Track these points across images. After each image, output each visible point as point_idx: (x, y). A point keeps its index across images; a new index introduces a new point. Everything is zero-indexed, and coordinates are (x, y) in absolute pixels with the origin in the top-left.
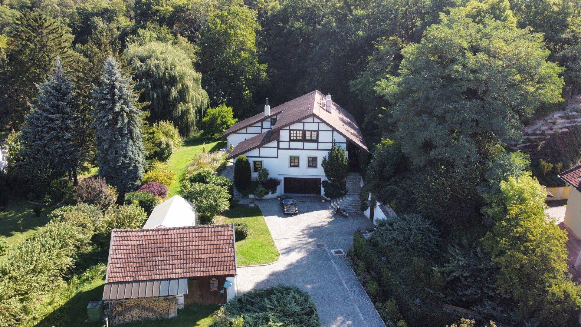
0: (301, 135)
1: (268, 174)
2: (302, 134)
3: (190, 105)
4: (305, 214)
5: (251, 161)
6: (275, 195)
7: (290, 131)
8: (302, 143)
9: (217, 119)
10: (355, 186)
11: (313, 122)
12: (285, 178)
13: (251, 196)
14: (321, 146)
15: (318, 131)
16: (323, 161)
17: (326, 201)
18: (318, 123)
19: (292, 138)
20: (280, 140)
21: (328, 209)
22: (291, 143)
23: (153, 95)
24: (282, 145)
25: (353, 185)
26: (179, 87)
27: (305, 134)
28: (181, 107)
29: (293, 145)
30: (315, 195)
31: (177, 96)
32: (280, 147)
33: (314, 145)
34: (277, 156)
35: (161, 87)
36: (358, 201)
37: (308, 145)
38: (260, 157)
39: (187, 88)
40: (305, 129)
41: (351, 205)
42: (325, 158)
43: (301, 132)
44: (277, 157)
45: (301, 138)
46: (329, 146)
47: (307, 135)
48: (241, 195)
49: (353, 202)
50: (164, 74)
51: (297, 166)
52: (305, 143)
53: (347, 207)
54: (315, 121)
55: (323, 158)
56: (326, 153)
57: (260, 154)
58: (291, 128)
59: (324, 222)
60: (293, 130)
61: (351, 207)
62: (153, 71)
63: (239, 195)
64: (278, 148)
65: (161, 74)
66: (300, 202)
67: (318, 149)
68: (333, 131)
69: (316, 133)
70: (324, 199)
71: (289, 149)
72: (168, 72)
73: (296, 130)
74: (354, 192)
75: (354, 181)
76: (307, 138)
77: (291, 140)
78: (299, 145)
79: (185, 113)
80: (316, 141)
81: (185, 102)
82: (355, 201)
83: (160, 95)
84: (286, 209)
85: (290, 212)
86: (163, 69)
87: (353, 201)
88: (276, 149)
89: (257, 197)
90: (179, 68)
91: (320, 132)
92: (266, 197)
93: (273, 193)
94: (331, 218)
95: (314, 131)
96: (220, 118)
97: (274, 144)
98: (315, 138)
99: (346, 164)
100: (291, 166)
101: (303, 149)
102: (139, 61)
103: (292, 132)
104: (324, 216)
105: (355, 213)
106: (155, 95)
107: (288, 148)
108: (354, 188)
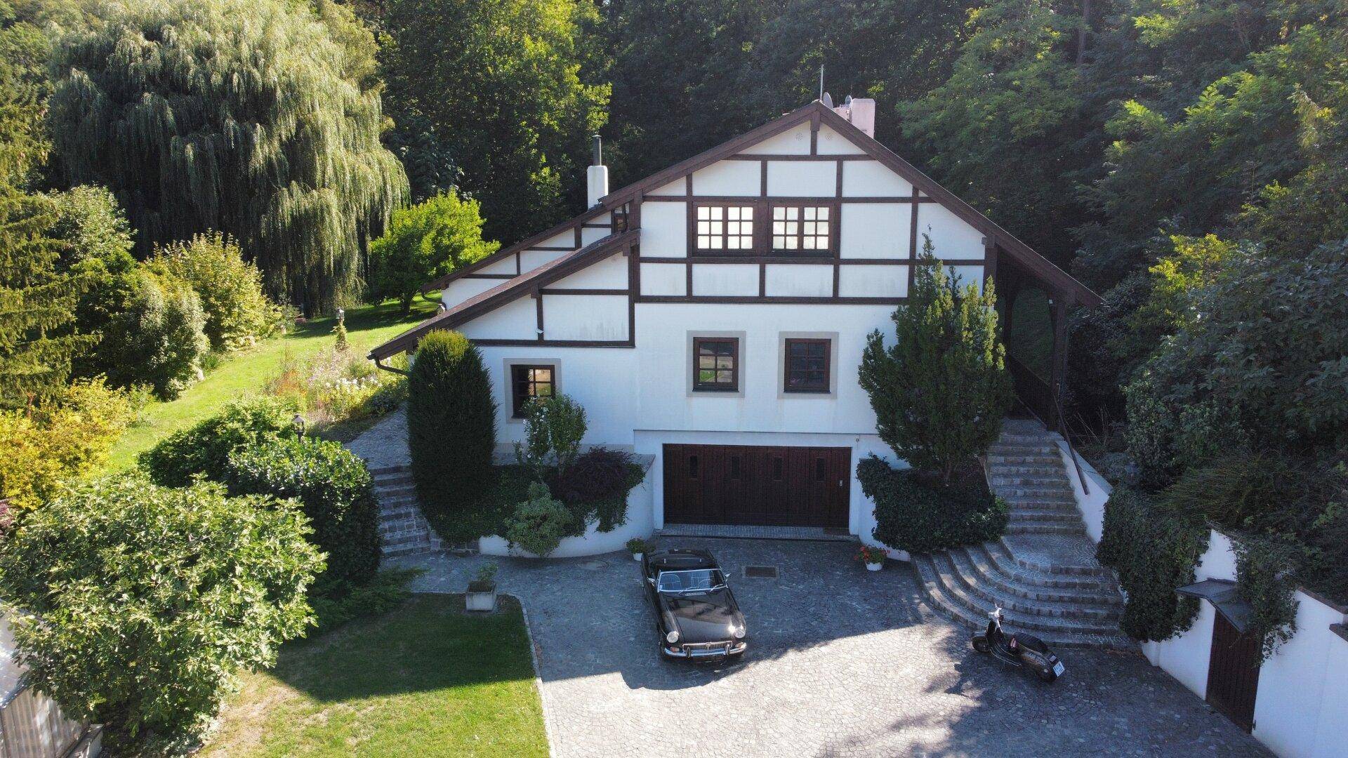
0: (748, 228)
1: (580, 428)
2: (756, 221)
3: (331, 198)
4: (792, 656)
5: (496, 363)
6: (618, 538)
7: (693, 203)
8: (755, 269)
9: (420, 239)
10: (1041, 485)
11: (814, 156)
12: (666, 447)
13: (493, 545)
14: (854, 281)
15: (835, 204)
16: (867, 356)
17: (889, 564)
18: (840, 159)
19: (703, 243)
20: (644, 253)
21: (918, 620)
22: (698, 269)
23: (183, 151)
24: (654, 280)
25: (1026, 483)
26: (287, 126)
27: (770, 221)
28: (292, 201)
29: (709, 278)
30: (816, 532)
31: (279, 161)
32: (645, 291)
33: (816, 278)
34: (626, 338)
35: (218, 127)
36: (1085, 572)
37: (782, 278)
38: (541, 342)
39: (318, 134)
40: (771, 192)
41: (1050, 600)
42: (876, 341)
43: (748, 213)
44: (630, 344)
45: (747, 244)
46: (896, 282)
47: (778, 228)
48: (436, 542)
49: (1063, 579)
50: (227, 78)
51: (731, 387)
52: (773, 270)
53: (1027, 612)
54: (820, 152)
55: (864, 343)
56: (882, 320)
57: (540, 325)
58: (698, 191)
59: (920, 721)
60: (711, 201)
61: (1057, 609)
62: (185, 68)
63: (427, 539)
64: (634, 294)
65: (217, 79)
66: (751, 571)
67: (836, 299)
68: (915, 201)
69: (824, 213)
70: (874, 555)
71: (690, 298)
72: (241, 72)
73: (725, 202)
74: (1045, 519)
75: (1029, 459)
76: (778, 244)
77: (695, 256)
78: (743, 278)
79: (309, 222)
80: (831, 256)
81: (309, 182)
82: (1067, 572)
83: (211, 154)
84: (673, 636)
85: (701, 650)
86: (222, 59)
87: (1056, 571)
88: (625, 300)
89: (519, 551)
90: (282, 59)
91: (846, 209)
92: (571, 546)
93: (605, 527)
94: (956, 690)
95: (818, 202)
96: (433, 234)
97: (614, 273)
98: (823, 244)
99: (1001, 365)
100: (700, 385)
101: (762, 299)
102: (141, 37)
103: (703, 212)
104: (908, 670)
105: (1087, 646)
106: (190, 151)
107: (683, 293)
108: (1036, 495)
